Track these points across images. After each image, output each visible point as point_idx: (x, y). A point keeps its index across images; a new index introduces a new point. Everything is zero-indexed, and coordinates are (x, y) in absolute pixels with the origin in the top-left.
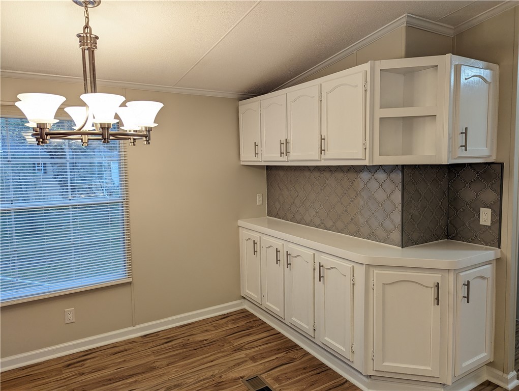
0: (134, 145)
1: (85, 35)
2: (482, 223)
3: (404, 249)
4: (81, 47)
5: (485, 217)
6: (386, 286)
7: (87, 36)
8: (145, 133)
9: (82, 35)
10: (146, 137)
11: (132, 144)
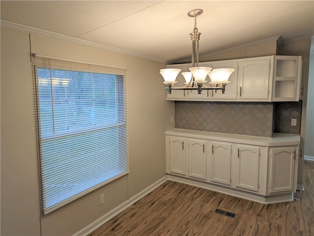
0: (216, 93)
1: (194, 34)
2: (292, 125)
3: (273, 138)
4: (192, 41)
5: (294, 122)
6: (276, 155)
7: (195, 34)
8: (222, 87)
9: (192, 34)
10: (222, 90)
11: (215, 92)
